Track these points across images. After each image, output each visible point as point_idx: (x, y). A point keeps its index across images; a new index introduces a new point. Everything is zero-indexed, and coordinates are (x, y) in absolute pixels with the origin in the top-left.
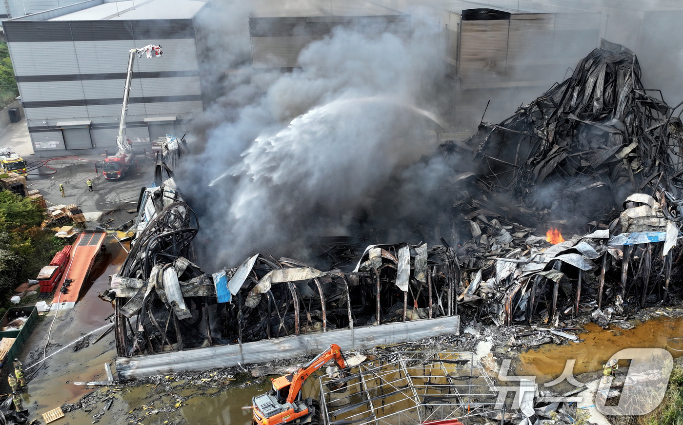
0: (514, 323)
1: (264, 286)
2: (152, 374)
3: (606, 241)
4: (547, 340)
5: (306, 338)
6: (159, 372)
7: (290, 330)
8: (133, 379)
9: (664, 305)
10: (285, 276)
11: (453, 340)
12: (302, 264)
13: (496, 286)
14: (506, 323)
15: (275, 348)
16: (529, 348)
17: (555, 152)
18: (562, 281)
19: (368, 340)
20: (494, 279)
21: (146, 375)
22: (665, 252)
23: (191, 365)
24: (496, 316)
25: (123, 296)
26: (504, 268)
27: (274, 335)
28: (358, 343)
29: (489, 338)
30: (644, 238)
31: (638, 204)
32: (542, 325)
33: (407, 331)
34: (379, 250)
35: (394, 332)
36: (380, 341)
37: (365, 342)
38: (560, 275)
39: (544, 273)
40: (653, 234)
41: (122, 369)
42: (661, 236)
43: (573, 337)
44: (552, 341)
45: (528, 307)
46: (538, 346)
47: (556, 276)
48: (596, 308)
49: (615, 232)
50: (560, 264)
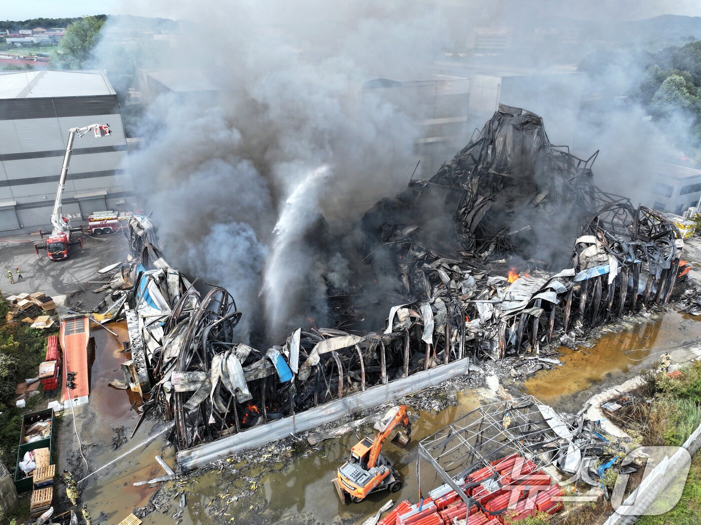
0: (507, 356)
1: (314, 359)
2: (213, 460)
3: (571, 278)
4: (538, 367)
5: (349, 399)
6: (220, 457)
7: (335, 395)
8: (194, 469)
9: (607, 323)
10: (329, 346)
11: (466, 377)
12: (343, 333)
13: (482, 326)
14: (501, 356)
15: (323, 413)
16: (528, 376)
17: (481, 202)
18: (542, 315)
19: (399, 391)
20: (478, 320)
21: (207, 463)
22: (610, 282)
23: (248, 444)
24: (490, 352)
25: (183, 390)
26: (485, 310)
27: (322, 401)
28: (391, 396)
29: (492, 373)
30: (595, 272)
31: (588, 245)
32: (527, 354)
33: (430, 377)
34: (406, 310)
35: (419, 381)
36: (408, 391)
37: (397, 394)
38: (541, 311)
39: (527, 311)
40: (601, 268)
41: (185, 461)
42: (606, 269)
43: (556, 361)
44: (542, 368)
45: (517, 342)
46: (534, 374)
47: (537, 312)
48: (562, 334)
49: (578, 270)
50: (540, 302)
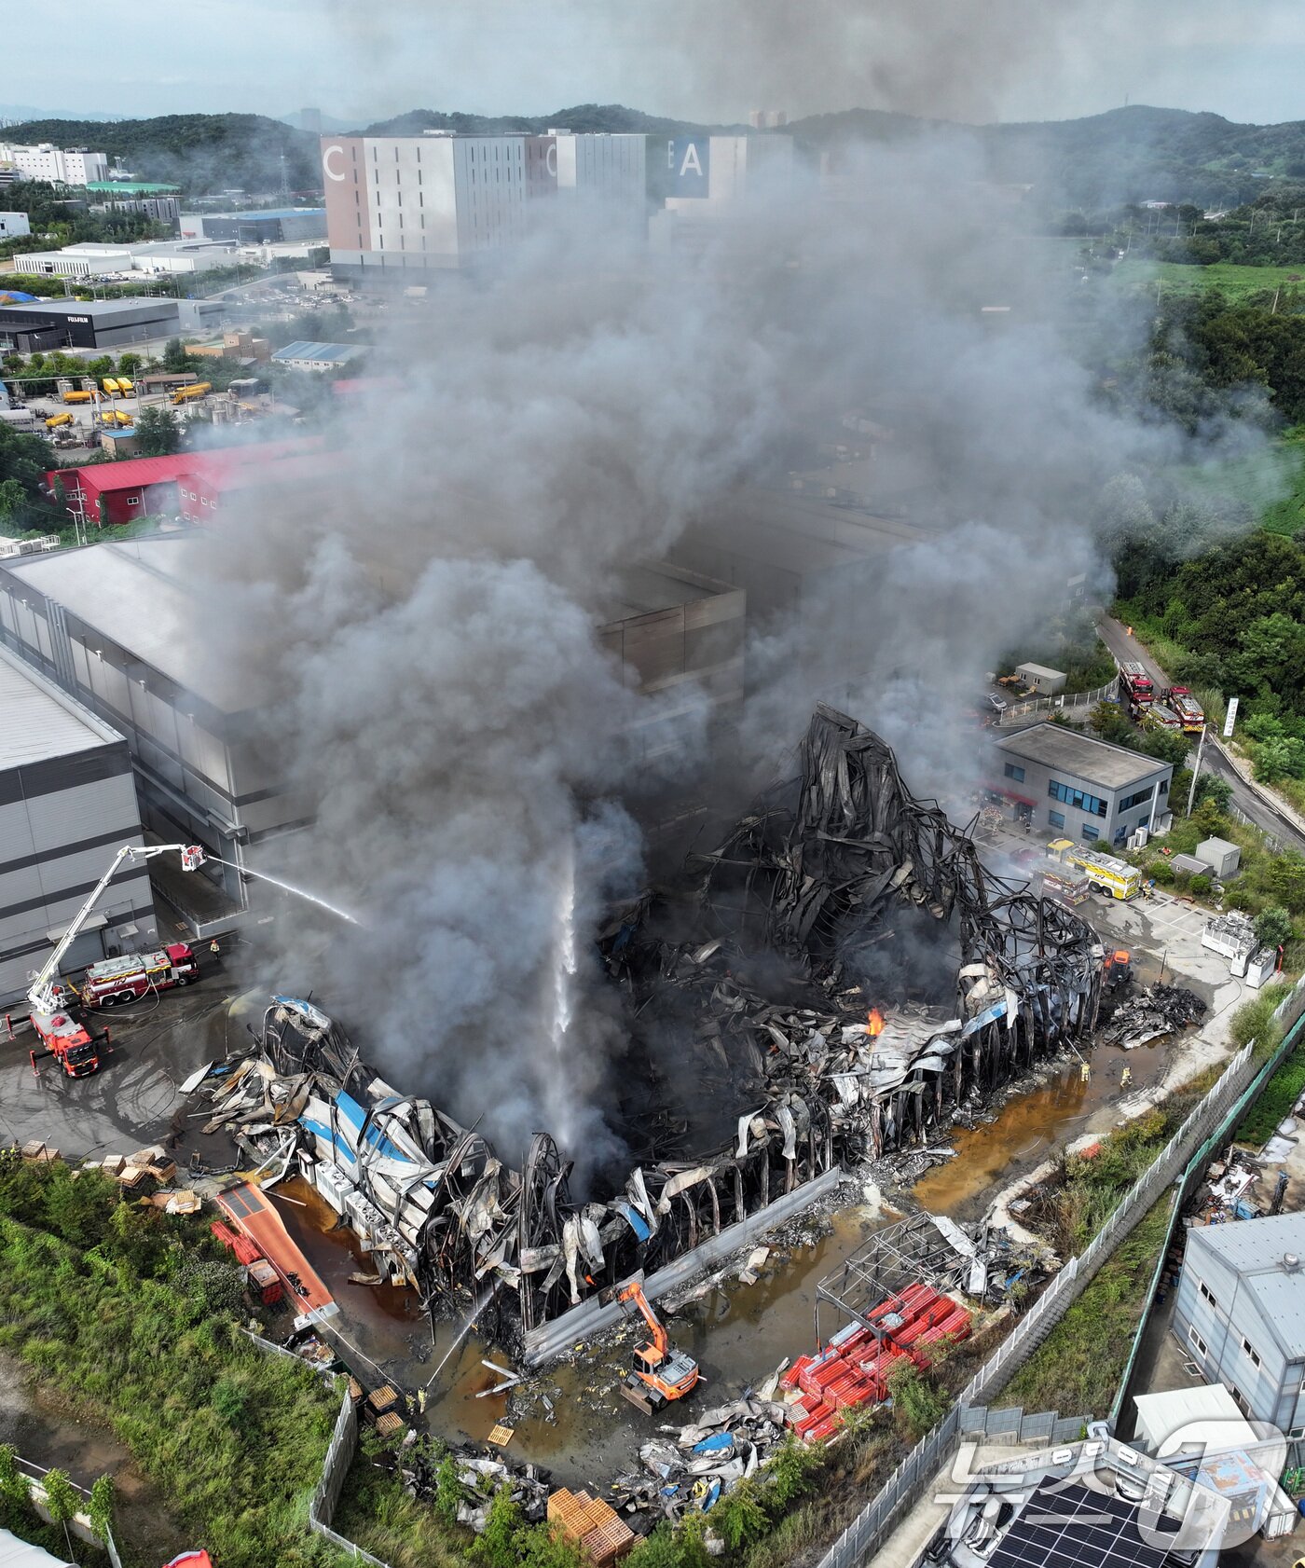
0: (885, 1153)
1: (665, 1205)
2: (559, 1352)
3: (958, 1033)
4: (928, 1164)
5: (703, 1248)
6: (567, 1347)
7: (686, 1248)
8: (541, 1366)
9: (1013, 1080)
10: (678, 1186)
11: (838, 1193)
12: (692, 1165)
14: (878, 1156)
15: (675, 1272)
16: (916, 1179)
17: (811, 889)
18: (925, 1090)
19: (758, 1227)
20: (841, 1105)
21: (553, 1357)
22: (1010, 1024)
23: (595, 1326)
24: (863, 1151)
25: (533, 1270)
26: (848, 1089)
27: (672, 1257)
28: (749, 1235)
29: (869, 1181)
30: (990, 1018)
31: (976, 979)
32: (913, 1146)
33: (794, 1202)
34: (760, 1120)
35: (781, 1209)
36: (768, 1225)
37: (756, 1232)
38: (923, 1085)
39: (906, 1087)
40: (995, 1008)
41: (533, 1358)
42: (1002, 1007)
43: (949, 1152)
44: (933, 1164)
45: (896, 1132)
46: (923, 1175)
47: (918, 1087)
48: (955, 1108)
49: (965, 1020)
50: (921, 1074)
